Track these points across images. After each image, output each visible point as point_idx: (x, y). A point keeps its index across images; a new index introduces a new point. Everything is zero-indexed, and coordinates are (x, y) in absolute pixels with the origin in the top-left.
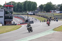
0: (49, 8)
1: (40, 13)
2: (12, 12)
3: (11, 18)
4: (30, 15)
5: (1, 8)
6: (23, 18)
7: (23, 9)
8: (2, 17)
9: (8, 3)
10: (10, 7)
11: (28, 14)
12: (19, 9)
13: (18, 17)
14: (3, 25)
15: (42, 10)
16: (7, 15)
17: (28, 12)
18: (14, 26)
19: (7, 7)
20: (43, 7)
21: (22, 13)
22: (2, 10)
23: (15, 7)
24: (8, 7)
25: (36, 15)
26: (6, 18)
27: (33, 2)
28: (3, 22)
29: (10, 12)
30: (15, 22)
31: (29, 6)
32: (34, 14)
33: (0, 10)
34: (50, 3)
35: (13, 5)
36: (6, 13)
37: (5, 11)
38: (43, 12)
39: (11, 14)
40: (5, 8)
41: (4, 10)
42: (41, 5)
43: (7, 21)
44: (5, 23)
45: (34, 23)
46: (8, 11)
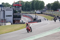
0: (56, 7)
1: (47, 12)
2: (20, 11)
3: (20, 17)
4: (38, 13)
5: (10, 7)
6: (31, 17)
7: (30, 8)
8: (11, 16)
9: (17, 2)
10: (19, 6)
11: (36, 13)
12: (27, 8)
13: (26, 16)
14: (12, 24)
15: (49, 8)
16: (15, 14)
17: (36, 11)
18: (22, 25)
19: (15, 6)
20: (50, 5)
21: (30, 12)
22: (11, 9)
23: (24, 6)
24: (17, 6)
25: (44, 14)
26: (14, 17)
27: (40, 1)
28: (12, 21)
29: (19, 11)
30: (24, 21)
31: (37, 5)
32: (42, 13)
33: (9, 9)
34: (58, 2)
35: (21, 4)
36: (15, 12)
37: (13, 11)
38: (50, 11)
39: (20, 13)
40: (14, 7)
41: (13, 9)
42: (49, 4)
43: (16, 20)
44: (14, 22)
45: (42, 22)
46: (17, 10)
